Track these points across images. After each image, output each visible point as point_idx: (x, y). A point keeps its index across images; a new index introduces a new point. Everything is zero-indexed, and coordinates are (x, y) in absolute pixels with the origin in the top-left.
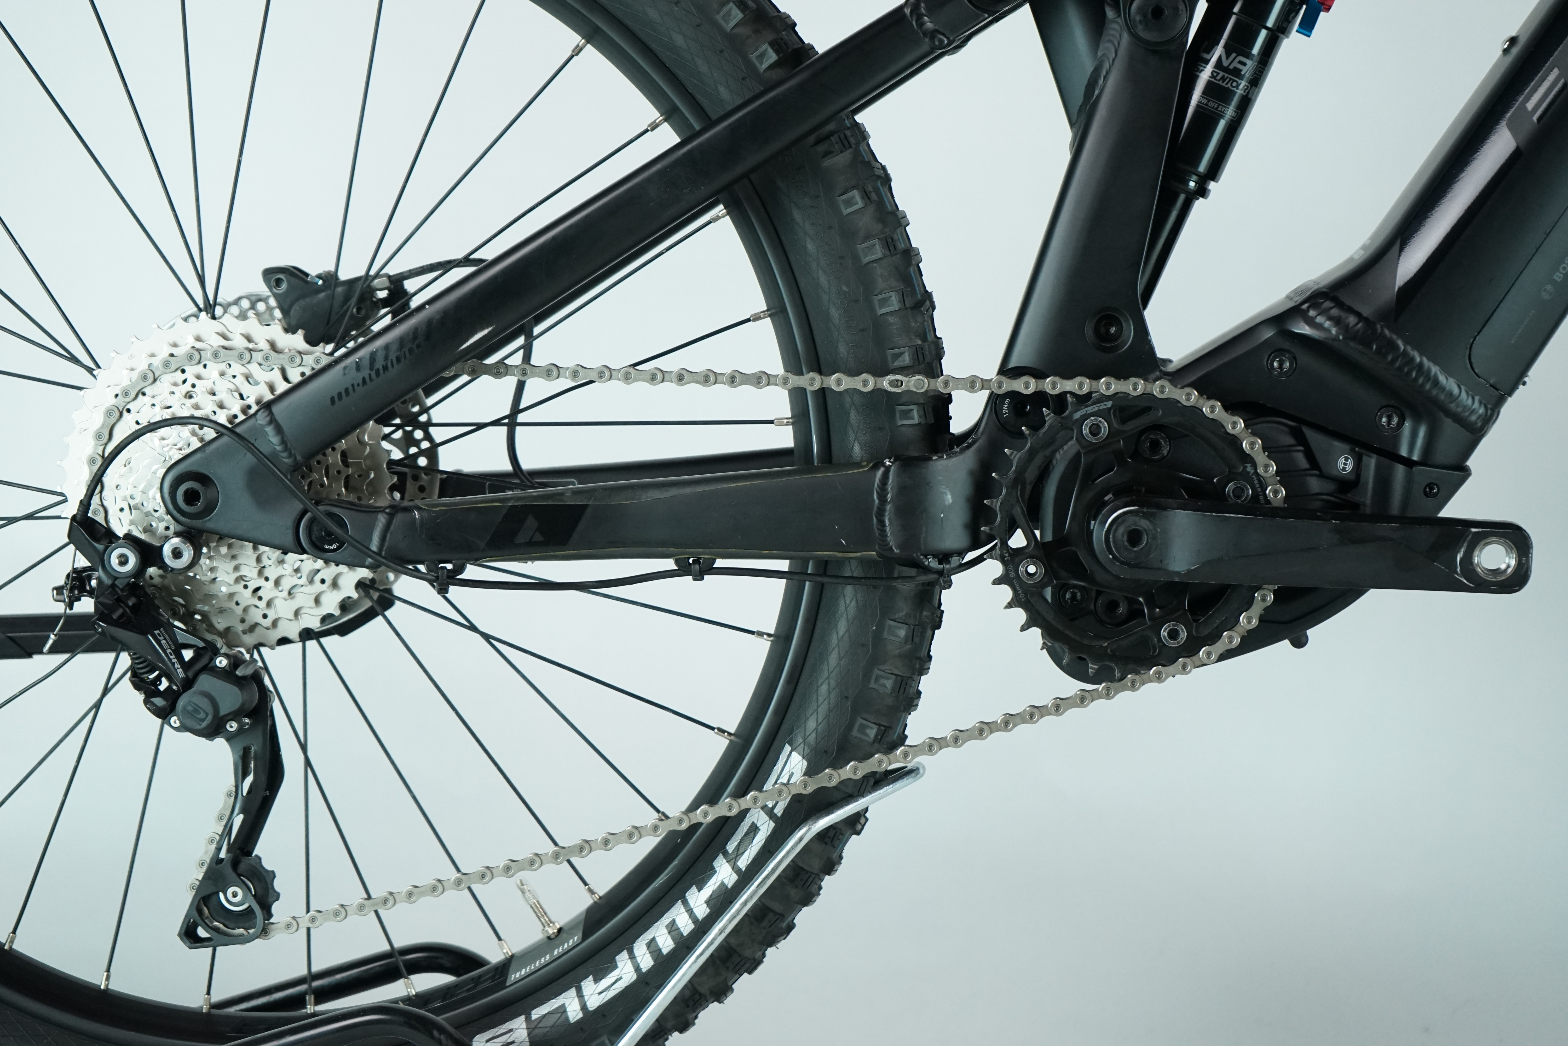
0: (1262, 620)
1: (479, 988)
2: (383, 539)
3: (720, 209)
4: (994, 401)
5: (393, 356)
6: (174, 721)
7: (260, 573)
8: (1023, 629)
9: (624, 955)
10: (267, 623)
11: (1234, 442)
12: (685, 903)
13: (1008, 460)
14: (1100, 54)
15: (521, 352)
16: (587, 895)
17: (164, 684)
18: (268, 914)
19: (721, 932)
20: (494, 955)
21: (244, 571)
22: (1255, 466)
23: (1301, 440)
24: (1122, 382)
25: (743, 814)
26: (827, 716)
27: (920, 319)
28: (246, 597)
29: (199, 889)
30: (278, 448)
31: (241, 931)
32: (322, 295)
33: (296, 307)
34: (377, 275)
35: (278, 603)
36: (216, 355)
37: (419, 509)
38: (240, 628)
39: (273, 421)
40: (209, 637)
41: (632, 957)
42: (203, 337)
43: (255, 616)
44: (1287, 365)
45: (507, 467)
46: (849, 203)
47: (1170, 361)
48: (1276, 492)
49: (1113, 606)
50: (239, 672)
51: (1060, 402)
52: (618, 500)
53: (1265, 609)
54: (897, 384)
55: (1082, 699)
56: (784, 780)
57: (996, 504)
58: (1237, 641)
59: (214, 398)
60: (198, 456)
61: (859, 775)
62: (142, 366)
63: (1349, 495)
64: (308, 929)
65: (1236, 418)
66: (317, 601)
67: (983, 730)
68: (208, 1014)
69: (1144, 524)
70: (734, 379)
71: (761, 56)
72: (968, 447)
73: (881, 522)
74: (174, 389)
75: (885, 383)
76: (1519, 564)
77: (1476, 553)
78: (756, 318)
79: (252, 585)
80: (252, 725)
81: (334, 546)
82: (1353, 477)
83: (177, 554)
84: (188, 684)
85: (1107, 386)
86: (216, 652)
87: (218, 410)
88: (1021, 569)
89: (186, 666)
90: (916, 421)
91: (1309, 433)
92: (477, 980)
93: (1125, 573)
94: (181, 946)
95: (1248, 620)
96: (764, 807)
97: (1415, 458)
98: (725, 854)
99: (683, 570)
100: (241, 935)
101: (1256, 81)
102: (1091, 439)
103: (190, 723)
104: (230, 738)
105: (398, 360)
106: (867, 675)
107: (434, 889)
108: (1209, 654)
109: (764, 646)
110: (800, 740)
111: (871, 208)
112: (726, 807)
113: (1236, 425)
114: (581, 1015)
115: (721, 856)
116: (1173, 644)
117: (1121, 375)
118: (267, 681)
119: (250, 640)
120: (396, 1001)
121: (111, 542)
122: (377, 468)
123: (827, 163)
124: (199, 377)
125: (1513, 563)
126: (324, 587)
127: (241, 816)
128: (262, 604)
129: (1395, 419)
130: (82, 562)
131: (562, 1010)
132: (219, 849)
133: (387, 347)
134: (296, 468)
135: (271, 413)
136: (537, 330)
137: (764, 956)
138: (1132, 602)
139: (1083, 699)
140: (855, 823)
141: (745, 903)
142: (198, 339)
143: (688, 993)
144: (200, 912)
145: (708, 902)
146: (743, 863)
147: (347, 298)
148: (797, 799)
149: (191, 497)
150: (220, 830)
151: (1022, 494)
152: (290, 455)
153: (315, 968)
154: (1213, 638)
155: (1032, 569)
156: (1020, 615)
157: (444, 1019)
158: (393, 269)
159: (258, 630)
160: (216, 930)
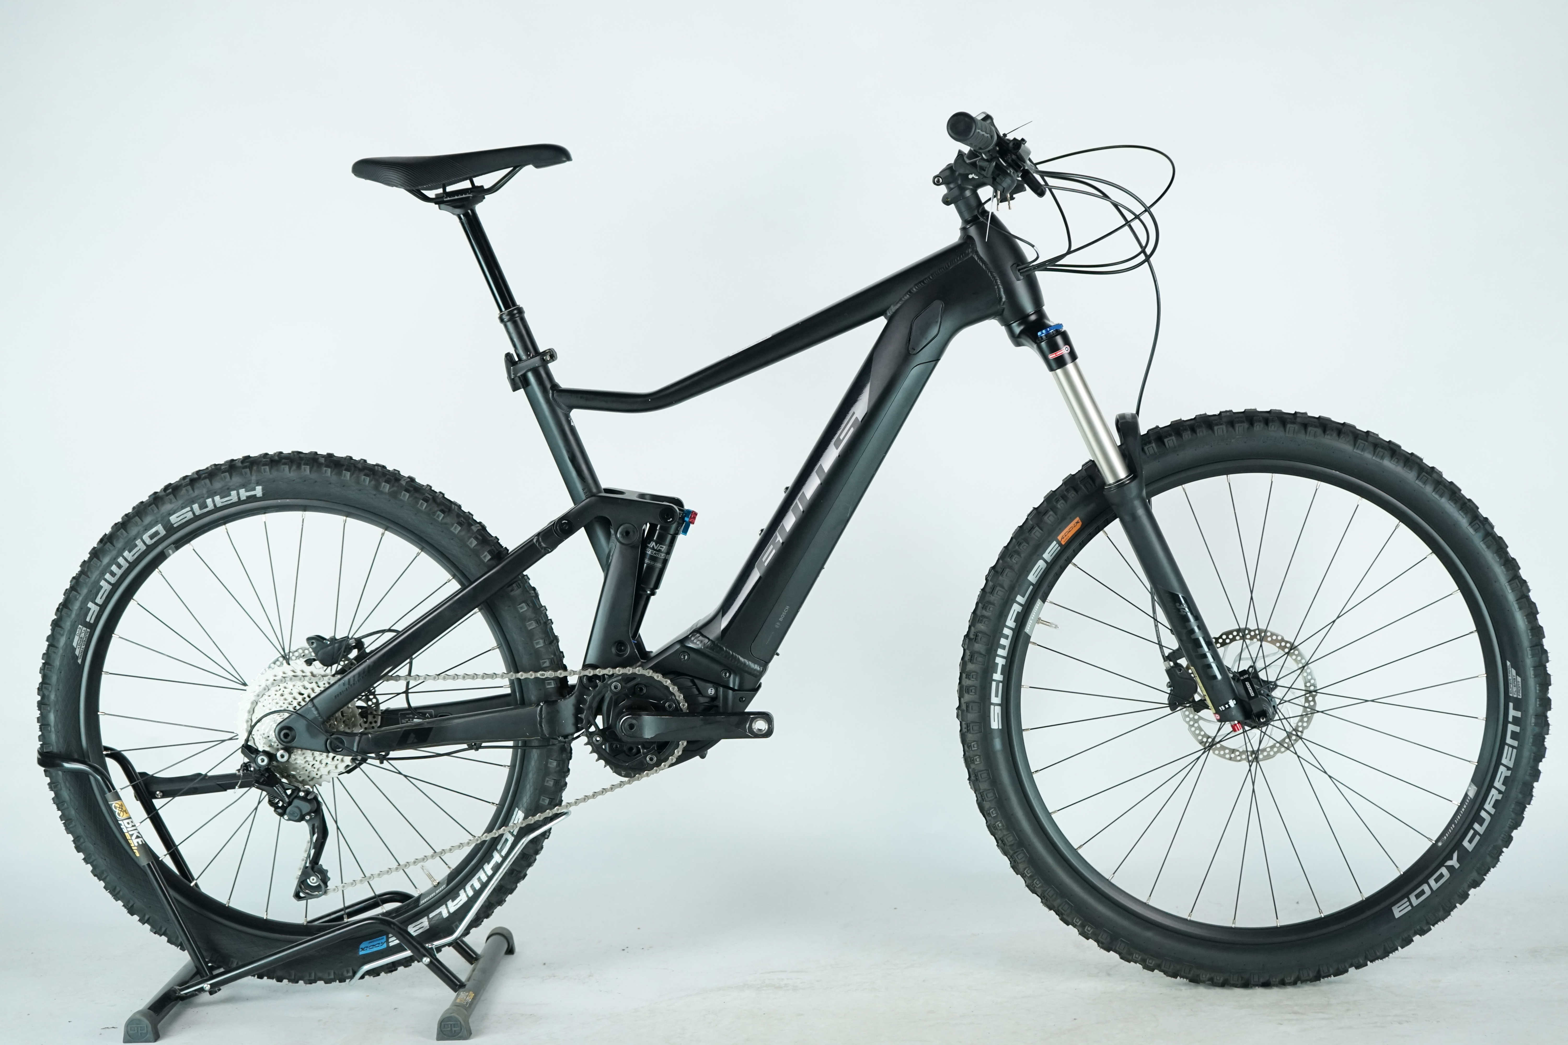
0: (683, 751)
1: (409, 907)
2: (358, 745)
3: (476, 610)
4: (580, 679)
5: (356, 680)
6: (286, 817)
7: (314, 759)
8: (597, 761)
9: (462, 891)
10: (318, 777)
11: (667, 688)
12: (484, 870)
13: (585, 700)
14: (610, 547)
15: (408, 664)
16: (448, 869)
17: (280, 804)
18: (326, 886)
19: (496, 880)
20: (416, 894)
21: (308, 759)
22: (675, 696)
23: (695, 684)
24: (624, 669)
25: (502, 835)
26: (530, 797)
27: (552, 648)
28: (309, 768)
29: (300, 879)
30: (317, 715)
31: (317, 893)
32: (330, 647)
33: (320, 653)
34: (352, 638)
35: (322, 769)
36: (291, 679)
37: (370, 733)
38: (308, 779)
39: (314, 706)
40: (296, 784)
41: (465, 891)
42: (286, 672)
43: (313, 775)
44: (686, 657)
45: (406, 706)
46: (522, 608)
47: (652, 652)
48: (684, 705)
49: (631, 749)
50: (309, 797)
51: (602, 678)
52: (444, 724)
53: (684, 748)
54: (543, 675)
55: (622, 784)
56: (515, 822)
57: (583, 716)
58: (674, 760)
59: (292, 696)
60: (287, 720)
61: (542, 818)
62: (263, 686)
63: (715, 702)
64: (343, 891)
65: (666, 680)
66: (336, 767)
67: (586, 798)
68: (307, 925)
69: (634, 722)
70: (485, 676)
71: (485, 556)
72: (572, 696)
73: (541, 726)
74: (276, 693)
75: (538, 675)
76: (769, 727)
77: (753, 724)
78: (493, 649)
79: (311, 764)
80: (315, 816)
81: (340, 750)
82: (715, 696)
83: (282, 756)
84: (290, 804)
85: (619, 671)
86: (300, 790)
87: (293, 700)
88: (594, 739)
89: (288, 796)
90: (553, 686)
91: (696, 681)
92: (408, 905)
93: (629, 740)
94: (294, 900)
95: (678, 752)
96: (510, 832)
97: (736, 688)
98: (497, 850)
99: (470, 748)
100: (317, 895)
101: (669, 553)
102: (615, 690)
103: (292, 818)
104: (307, 821)
105: (358, 681)
106: (543, 781)
107: (388, 872)
108: (665, 765)
109: (507, 771)
110: (521, 806)
111: (531, 609)
112: (495, 834)
113: (668, 682)
114: (448, 915)
115: (495, 851)
116: (651, 763)
117: (624, 666)
118: (320, 799)
119: (311, 783)
120: (378, 915)
121: (258, 754)
122: (354, 716)
123: (512, 593)
124: (285, 688)
125: (767, 727)
126: (338, 762)
127: (314, 850)
128: (315, 770)
129: (728, 674)
130: (246, 760)
131: (440, 913)
132: (306, 863)
133: (354, 676)
134: (324, 722)
135: (313, 703)
136: (414, 656)
137: (516, 887)
138: (638, 748)
139: (620, 785)
140: (545, 835)
141: (504, 869)
142: (284, 673)
143: (487, 904)
144: (301, 887)
145: (492, 869)
146: (504, 853)
147: (339, 649)
148: (521, 828)
149: (286, 735)
150: (306, 856)
151: (592, 711)
152: (322, 718)
153: (347, 904)
154: (666, 760)
155: (598, 739)
156: (595, 756)
157: (396, 921)
158: (356, 636)
159: (315, 780)
160: (307, 893)
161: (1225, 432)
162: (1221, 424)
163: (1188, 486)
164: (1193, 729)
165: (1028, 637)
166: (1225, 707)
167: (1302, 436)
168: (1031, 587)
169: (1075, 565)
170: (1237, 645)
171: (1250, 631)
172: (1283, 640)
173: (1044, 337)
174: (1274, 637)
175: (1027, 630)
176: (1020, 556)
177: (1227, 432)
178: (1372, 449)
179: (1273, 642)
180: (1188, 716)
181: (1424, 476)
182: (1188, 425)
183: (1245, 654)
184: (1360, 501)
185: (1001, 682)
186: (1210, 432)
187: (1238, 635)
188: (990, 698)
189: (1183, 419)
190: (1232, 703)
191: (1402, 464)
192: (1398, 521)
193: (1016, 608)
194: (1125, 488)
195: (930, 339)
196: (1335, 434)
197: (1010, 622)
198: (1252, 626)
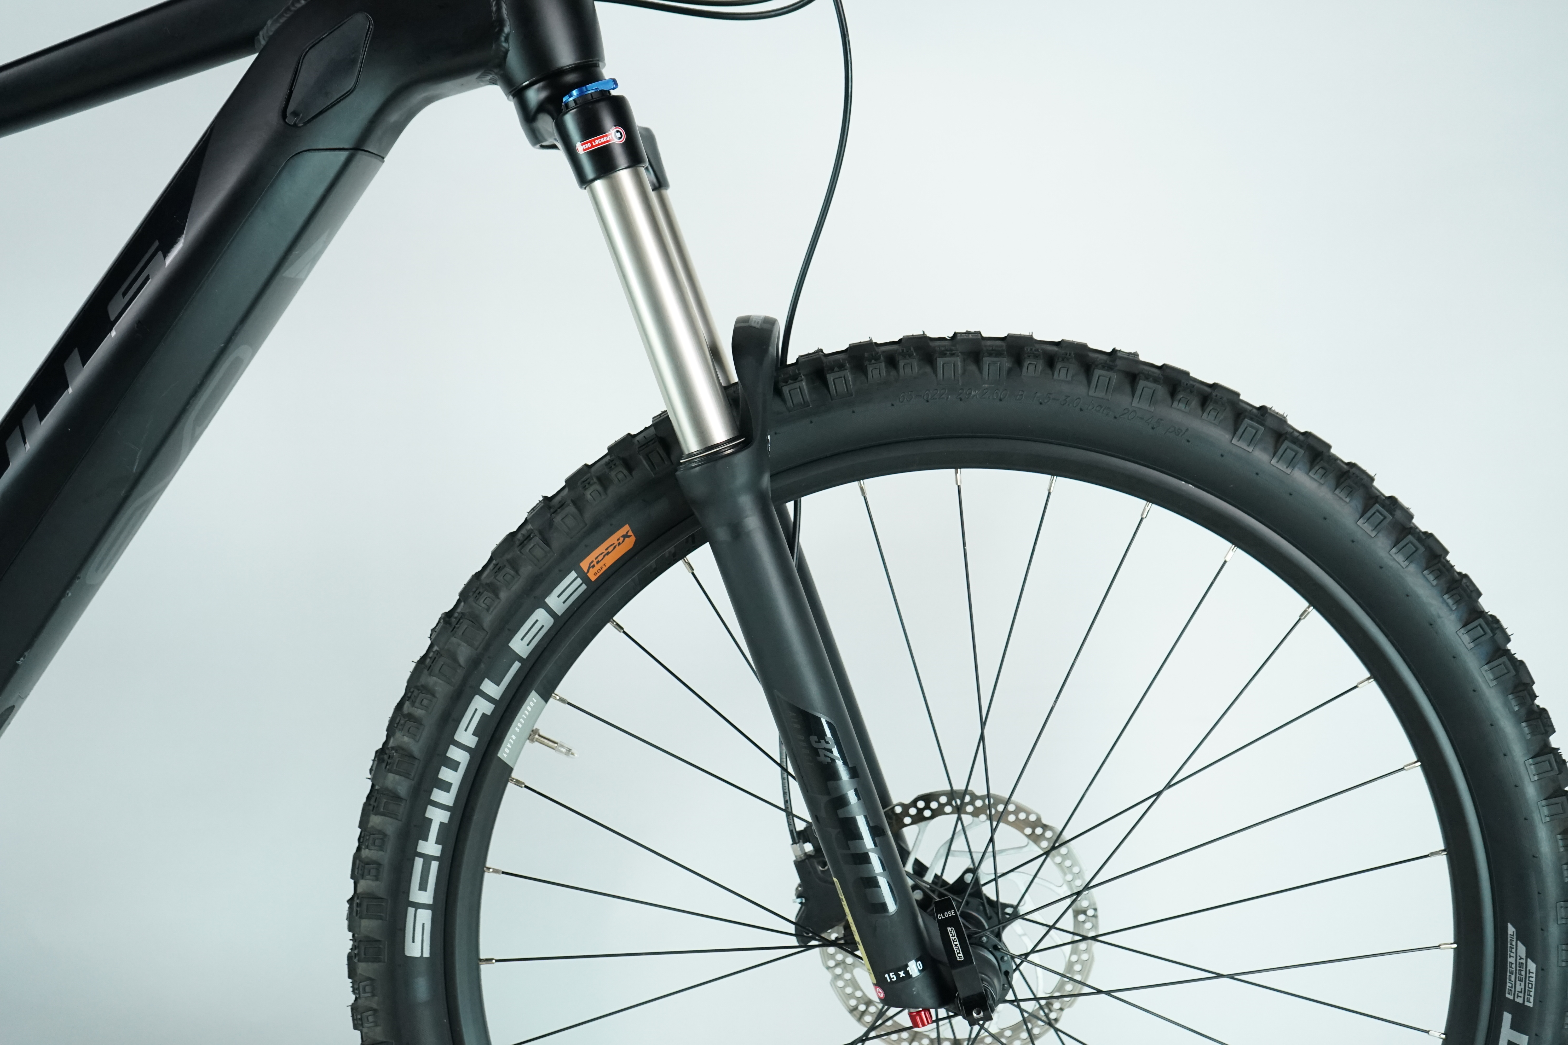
161: (960, 371)
162: (952, 355)
163: (871, 484)
164: (841, 983)
165: (506, 771)
166: (898, 975)
167: (1123, 400)
168: (517, 665)
169: (619, 627)
170: (945, 823)
171: (974, 797)
172: (1038, 823)
173: (572, 105)
174: (1022, 816)
175: (505, 753)
176: (497, 596)
177: (964, 371)
178: (1270, 441)
179: (1019, 825)
180: (832, 956)
181: (1378, 511)
182: (883, 352)
183: (959, 844)
184: (1231, 553)
185: (435, 858)
186: (928, 369)
187: (949, 803)
188: (407, 892)
189: (874, 341)
190: (914, 968)
191: (1332, 482)
192: (1306, 604)
193: (480, 707)
194: (720, 463)
195: (337, 96)
196: (1195, 403)
197: (466, 735)
198: (978, 787)
